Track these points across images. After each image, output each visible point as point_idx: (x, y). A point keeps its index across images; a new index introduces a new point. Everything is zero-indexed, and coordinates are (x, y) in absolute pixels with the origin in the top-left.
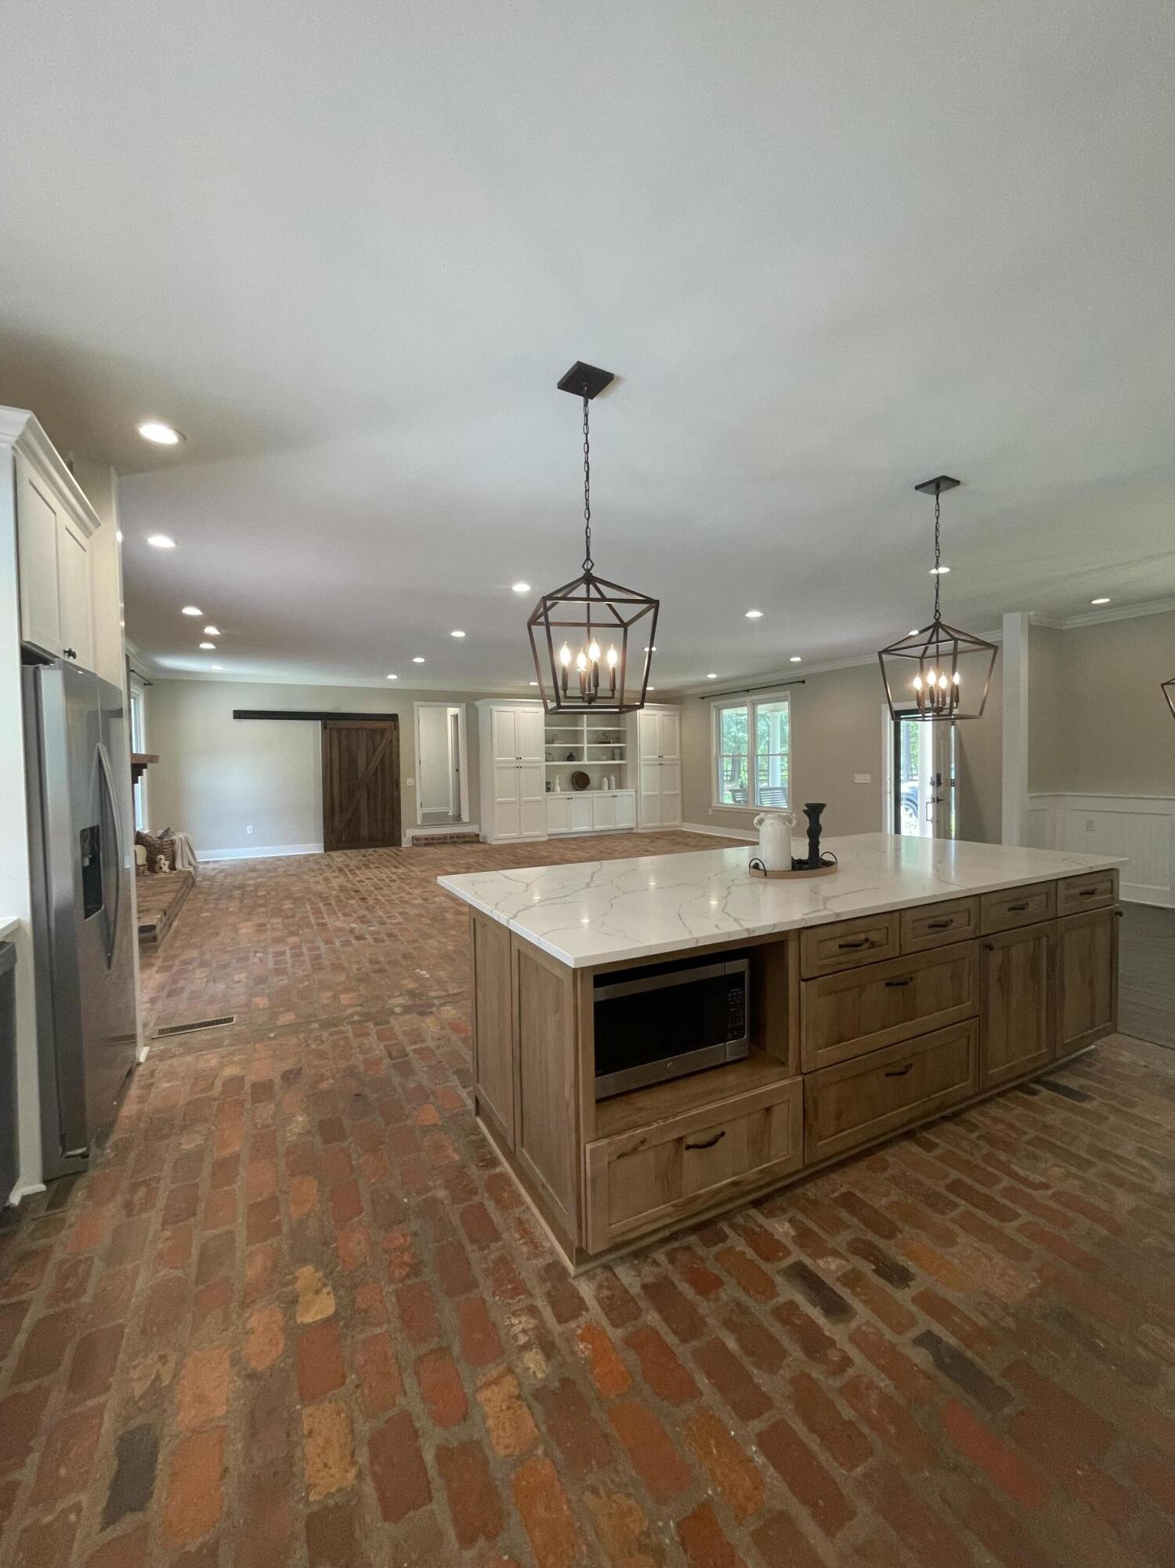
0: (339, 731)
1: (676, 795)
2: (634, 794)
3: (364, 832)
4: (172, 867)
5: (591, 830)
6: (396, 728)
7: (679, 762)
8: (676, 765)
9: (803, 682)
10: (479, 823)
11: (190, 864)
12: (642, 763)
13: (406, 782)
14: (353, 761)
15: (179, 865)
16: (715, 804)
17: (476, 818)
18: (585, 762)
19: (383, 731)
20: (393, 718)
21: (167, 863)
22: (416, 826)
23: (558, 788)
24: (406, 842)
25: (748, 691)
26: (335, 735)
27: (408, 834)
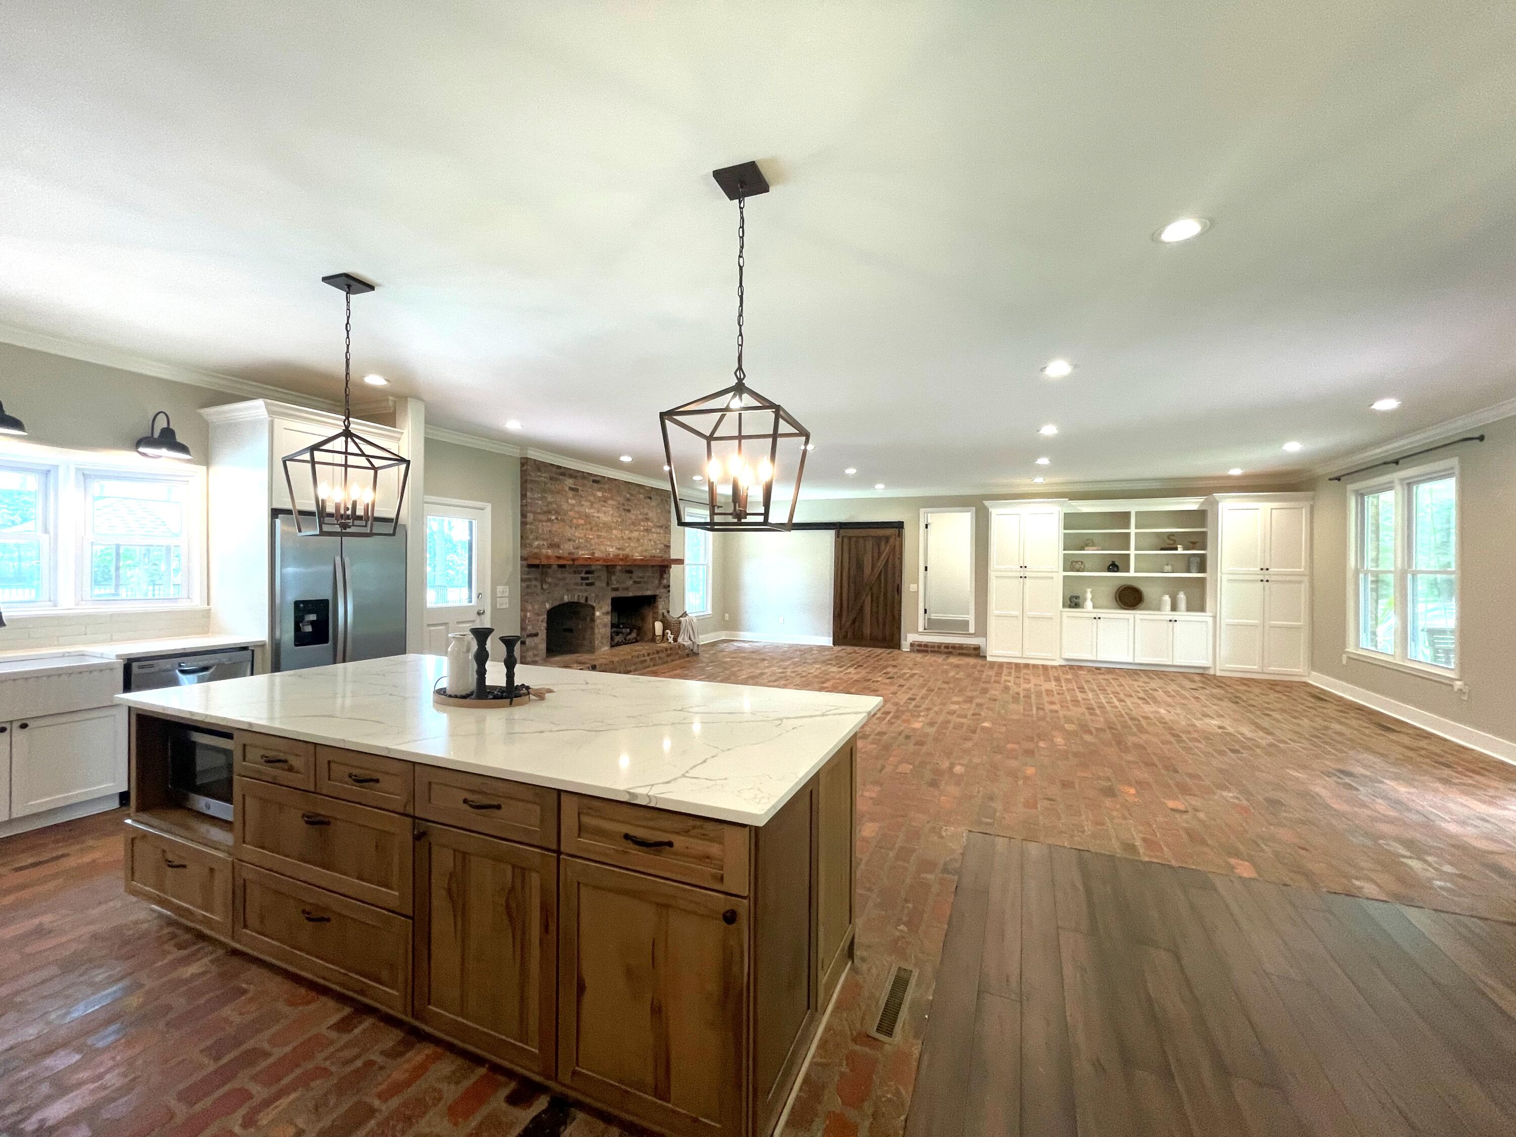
0: (850, 538)
1: (1298, 628)
2: (1210, 620)
3: (867, 631)
4: (675, 640)
5: (1131, 661)
6: (900, 535)
7: (1306, 579)
8: (1300, 582)
9: (1481, 438)
10: (985, 635)
11: (690, 639)
12: (1225, 578)
13: (909, 587)
14: (860, 566)
15: (680, 640)
16: (1351, 649)
17: (982, 630)
18: (1132, 573)
19: (887, 539)
20: (900, 525)
21: (672, 636)
22: (918, 632)
23: (1089, 604)
24: (905, 647)
25: (1397, 462)
26: (846, 540)
27: (909, 638)
